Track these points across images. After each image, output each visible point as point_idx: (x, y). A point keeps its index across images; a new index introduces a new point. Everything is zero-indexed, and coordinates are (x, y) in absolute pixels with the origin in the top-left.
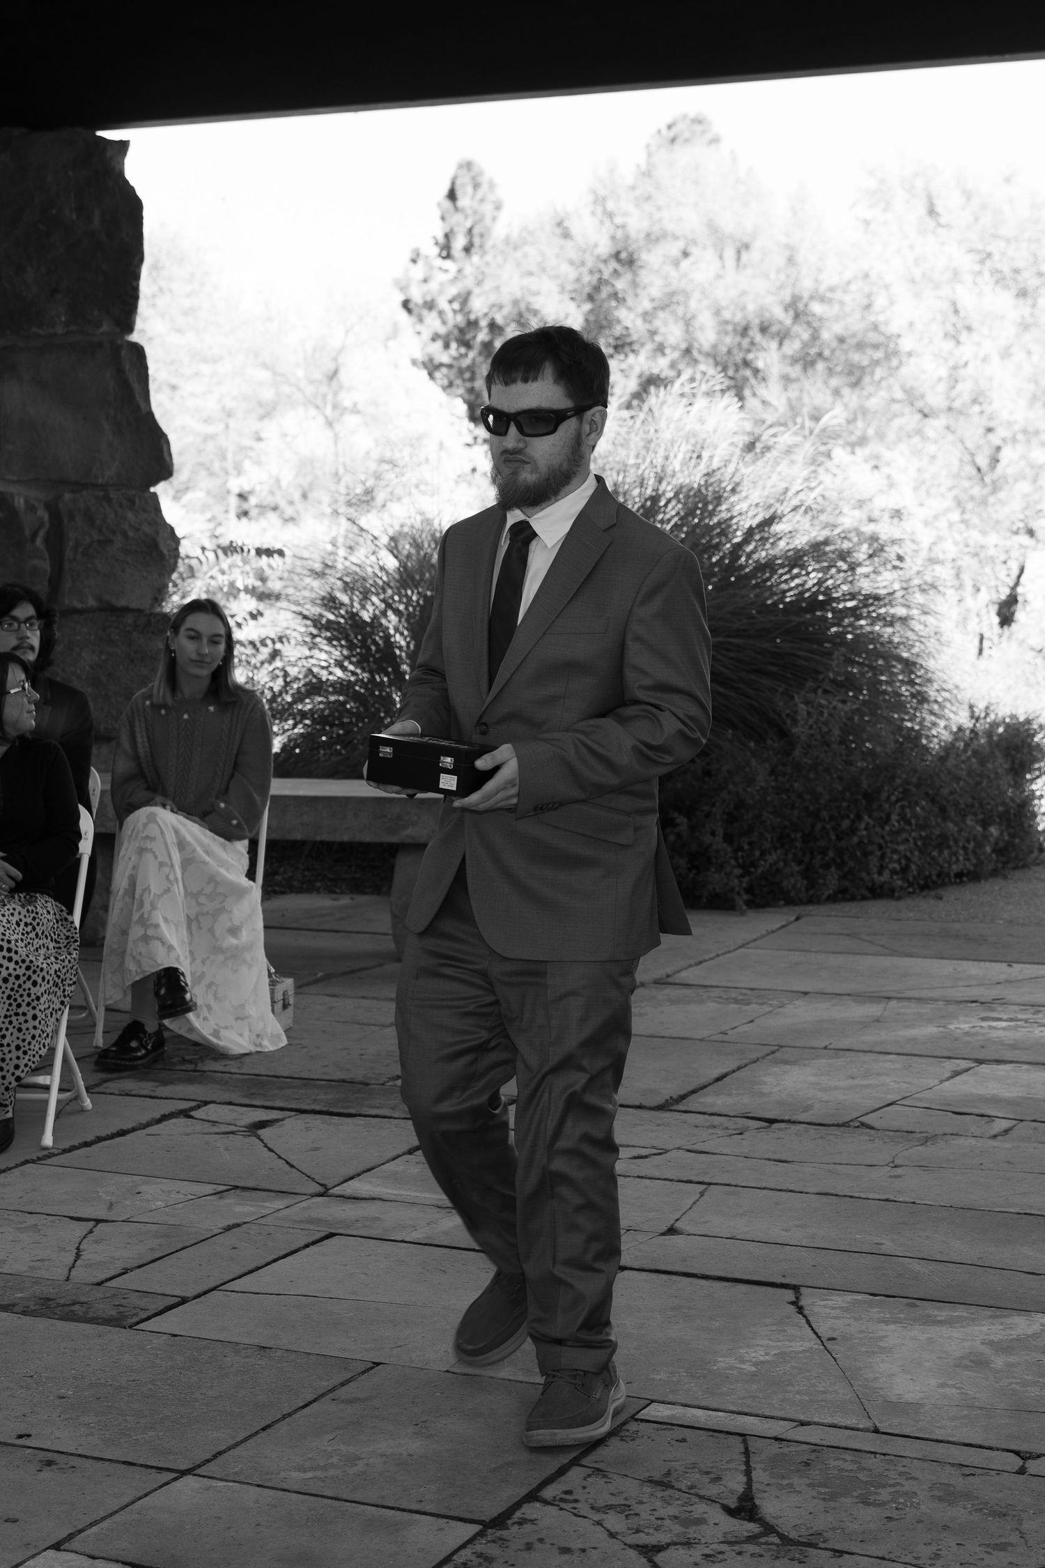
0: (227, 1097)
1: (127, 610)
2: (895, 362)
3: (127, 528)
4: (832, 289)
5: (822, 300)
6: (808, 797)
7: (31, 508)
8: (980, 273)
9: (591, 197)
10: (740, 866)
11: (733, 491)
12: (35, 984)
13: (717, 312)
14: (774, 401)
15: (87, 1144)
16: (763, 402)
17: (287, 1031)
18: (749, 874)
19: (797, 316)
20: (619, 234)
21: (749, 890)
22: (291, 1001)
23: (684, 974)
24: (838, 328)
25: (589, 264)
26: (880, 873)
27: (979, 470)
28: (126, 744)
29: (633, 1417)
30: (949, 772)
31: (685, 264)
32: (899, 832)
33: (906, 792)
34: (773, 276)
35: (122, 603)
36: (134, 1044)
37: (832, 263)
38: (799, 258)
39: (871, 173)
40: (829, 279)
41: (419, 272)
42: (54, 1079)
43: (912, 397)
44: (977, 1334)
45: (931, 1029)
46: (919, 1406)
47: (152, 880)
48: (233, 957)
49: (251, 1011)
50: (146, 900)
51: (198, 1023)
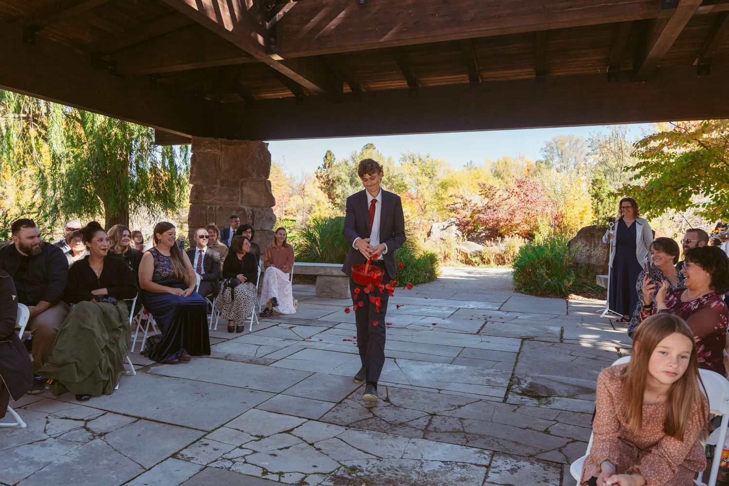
0: (285, 322)
3: (267, 215)
4: (395, 176)
5: (394, 178)
7: (248, 211)
8: (422, 174)
12: (249, 300)
15: (258, 331)
17: (296, 310)
19: (389, 181)
22: (297, 304)
24: (397, 183)
26: (407, 282)
27: (422, 209)
28: (266, 254)
30: (420, 263)
32: (410, 274)
33: (412, 267)
35: (265, 229)
36: (267, 312)
37: (396, 171)
38: (390, 170)
39: (403, 155)
40: (395, 174)
41: (319, 171)
42: (252, 318)
43: (410, 196)
44: (429, 367)
45: (418, 311)
46: (419, 380)
47: (271, 281)
48: (287, 296)
49: (289, 306)
50: (270, 284)
51: (279, 308)
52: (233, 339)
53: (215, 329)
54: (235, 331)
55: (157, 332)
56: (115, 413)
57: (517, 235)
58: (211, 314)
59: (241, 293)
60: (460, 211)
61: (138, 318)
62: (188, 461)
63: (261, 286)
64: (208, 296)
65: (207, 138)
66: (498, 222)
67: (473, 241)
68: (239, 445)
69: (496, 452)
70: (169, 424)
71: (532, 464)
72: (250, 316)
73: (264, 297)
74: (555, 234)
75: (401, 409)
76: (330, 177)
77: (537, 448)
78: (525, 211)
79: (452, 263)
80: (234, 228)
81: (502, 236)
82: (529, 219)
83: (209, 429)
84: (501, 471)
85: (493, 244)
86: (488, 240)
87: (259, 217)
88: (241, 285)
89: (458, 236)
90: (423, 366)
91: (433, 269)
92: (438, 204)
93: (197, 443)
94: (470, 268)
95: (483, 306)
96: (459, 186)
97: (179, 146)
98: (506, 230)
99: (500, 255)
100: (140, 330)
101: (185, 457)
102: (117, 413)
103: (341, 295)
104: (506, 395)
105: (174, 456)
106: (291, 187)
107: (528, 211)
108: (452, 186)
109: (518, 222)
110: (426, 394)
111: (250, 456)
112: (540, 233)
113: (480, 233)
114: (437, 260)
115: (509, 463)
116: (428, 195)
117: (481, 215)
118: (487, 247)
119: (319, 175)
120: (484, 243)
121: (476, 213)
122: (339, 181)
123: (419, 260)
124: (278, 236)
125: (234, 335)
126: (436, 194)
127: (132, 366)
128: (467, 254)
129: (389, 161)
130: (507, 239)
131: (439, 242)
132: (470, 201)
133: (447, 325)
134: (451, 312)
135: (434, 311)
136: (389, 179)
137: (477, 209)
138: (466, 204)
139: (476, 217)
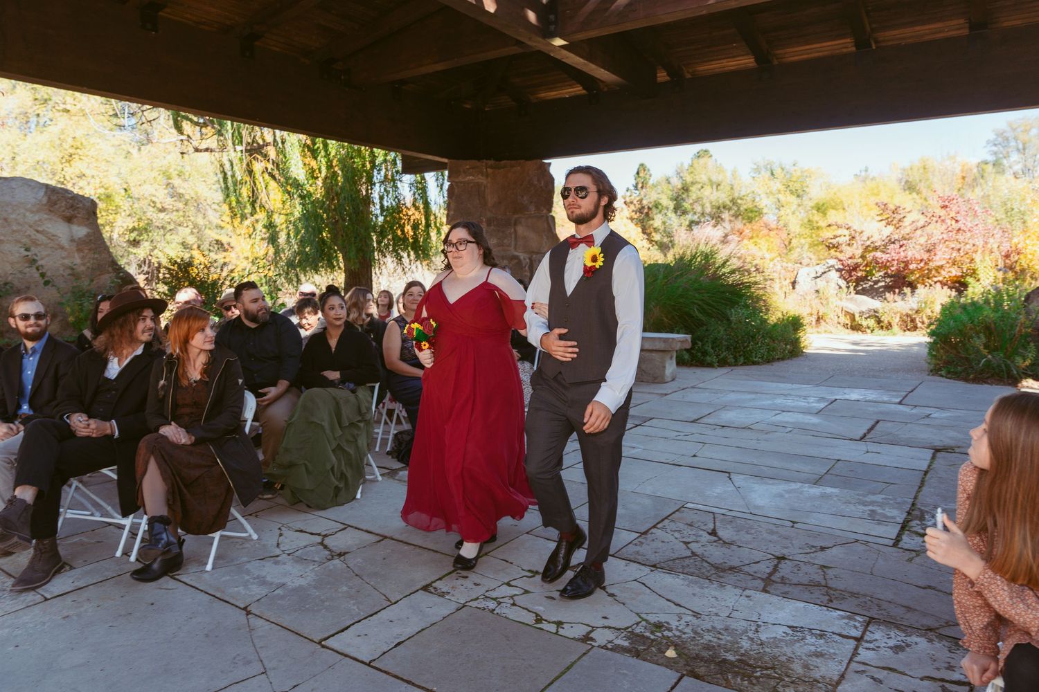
2: (761, 216)
4: (743, 196)
5: (741, 199)
6: (735, 337)
7: (525, 259)
8: (786, 191)
9: (676, 172)
10: (715, 355)
11: (717, 253)
13: (711, 203)
14: (727, 227)
16: (724, 228)
18: (718, 358)
19: (734, 204)
20: (684, 182)
21: (718, 362)
23: (699, 385)
24: (745, 207)
26: (755, 358)
27: (785, 245)
29: (683, 507)
30: (775, 330)
31: (702, 190)
32: (761, 347)
33: (763, 336)
34: (727, 193)
37: (743, 189)
38: (735, 187)
39: (755, 164)
40: (743, 193)
41: (628, 194)
43: (766, 225)
45: (769, 402)
46: (763, 507)
55: (406, 426)
56: (356, 528)
57: (938, 284)
60: (844, 247)
61: (383, 407)
62: (443, 596)
65: (468, 162)
66: (907, 264)
67: (864, 294)
68: (506, 581)
69: (874, 619)
71: (930, 641)
74: (1004, 280)
75: (733, 547)
76: (645, 202)
77: (940, 618)
78: (953, 246)
79: (830, 328)
81: (913, 286)
82: (958, 259)
84: (879, 647)
85: (897, 298)
86: (889, 292)
89: (840, 288)
90: (771, 486)
91: (798, 339)
92: (811, 237)
94: (857, 336)
95: (874, 396)
96: (845, 207)
97: (432, 174)
98: (920, 276)
99: (908, 315)
100: (386, 423)
101: (439, 591)
102: (359, 529)
103: (656, 378)
104: (899, 535)
105: (425, 588)
107: (958, 246)
108: (833, 208)
109: (940, 263)
110: (773, 528)
111: (519, 597)
112: (978, 280)
113: (876, 282)
115: (893, 637)
116: (795, 227)
117: (878, 254)
118: (887, 304)
119: (628, 200)
120: (881, 297)
121: (870, 252)
122: (657, 208)
123: (775, 325)
126: (809, 221)
127: (376, 469)
128: (853, 315)
129: (733, 175)
130: (921, 290)
131: (811, 296)
133: (813, 425)
134: (822, 405)
135: (795, 404)
136: (733, 201)
137: (872, 245)
138: (853, 238)
139: (870, 256)
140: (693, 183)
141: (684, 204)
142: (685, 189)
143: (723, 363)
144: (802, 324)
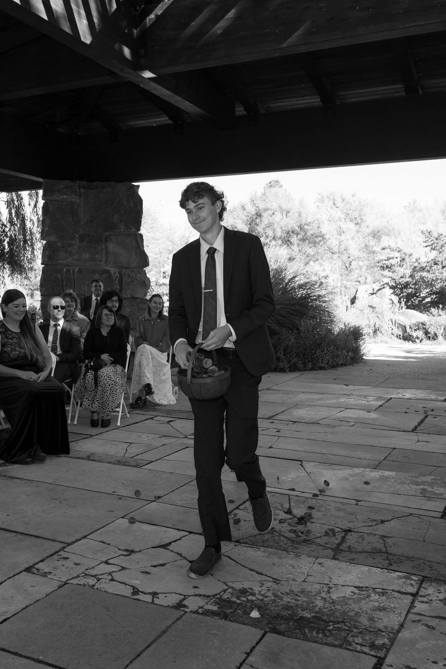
0: (162, 415)
1: (138, 298)
2: (325, 241)
3: (138, 278)
4: (310, 223)
5: (307, 225)
6: (304, 345)
7: (114, 273)
8: (346, 219)
9: (251, 200)
10: (287, 362)
11: (285, 270)
12: (116, 386)
13: (281, 228)
14: (295, 250)
15: (128, 425)
16: (293, 250)
17: (176, 400)
18: (290, 364)
19: (301, 229)
20: (257, 209)
21: (289, 367)
23: (273, 387)
24: (311, 232)
25: (250, 216)
26: (322, 364)
27: (346, 267)
28: (138, 329)
30: (339, 339)
31: (273, 216)
32: (326, 354)
33: (328, 344)
34: (295, 219)
35: (136, 296)
36: (139, 402)
37: (310, 216)
38: (302, 215)
39: (319, 194)
40: (309, 220)
42: (120, 410)
43: (330, 249)
44: (346, 472)
45: (335, 401)
47: (144, 362)
48: (164, 381)
49: (168, 394)
50: (143, 367)
51: (155, 398)
52: (97, 435)
53: (75, 422)
54: (100, 426)
58: (69, 404)
59: (106, 377)
60: (397, 269)
62: (45, 576)
63: (131, 370)
64: (66, 381)
65: (61, 182)
67: (414, 309)
68: (104, 560)
69: (427, 577)
70: (22, 533)
72: (118, 406)
73: (135, 383)
79: (385, 338)
80: (97, 296)
83: (69, 540)
84: (432, 600)
85: (441, 312)
86: (435, 308)
87: (128, 281)
88: (106, 368)
89: (394, 302)
91: (359, 347)
92: (368, 260)
93: (55, 556)
94: (409, 345)
95: (424, 395)
96: (396, 234)
101: (41, 571)
105: (28, 570)
106: (170, 241)
108: (387, 235)
110: (339, 505)
111: (117, 573)
113: (424, 298)
114: (363, 335)
115: (443, 591)
116: (354, 250)
117: (424, 274)
118: (433, 317)
120: (428, 311)
121: (419, 271)
123: (339, 334)
124: (153, 305)
125: (99, 430)
126: (366, 246)
128: (405, 327)
129: (300, 203)
131: (367, 310)
132: (411, 255)
133: (372, 419)
134: (380, 403)
135: (357, 402)
136: (301, 227)
137: (419, 266)
138: (403, 259)
139: (418, 276)
140: (266, 210)
141: (258, 228)
142: (259, 215)
143: (293, 368)
144: (362, 334)
